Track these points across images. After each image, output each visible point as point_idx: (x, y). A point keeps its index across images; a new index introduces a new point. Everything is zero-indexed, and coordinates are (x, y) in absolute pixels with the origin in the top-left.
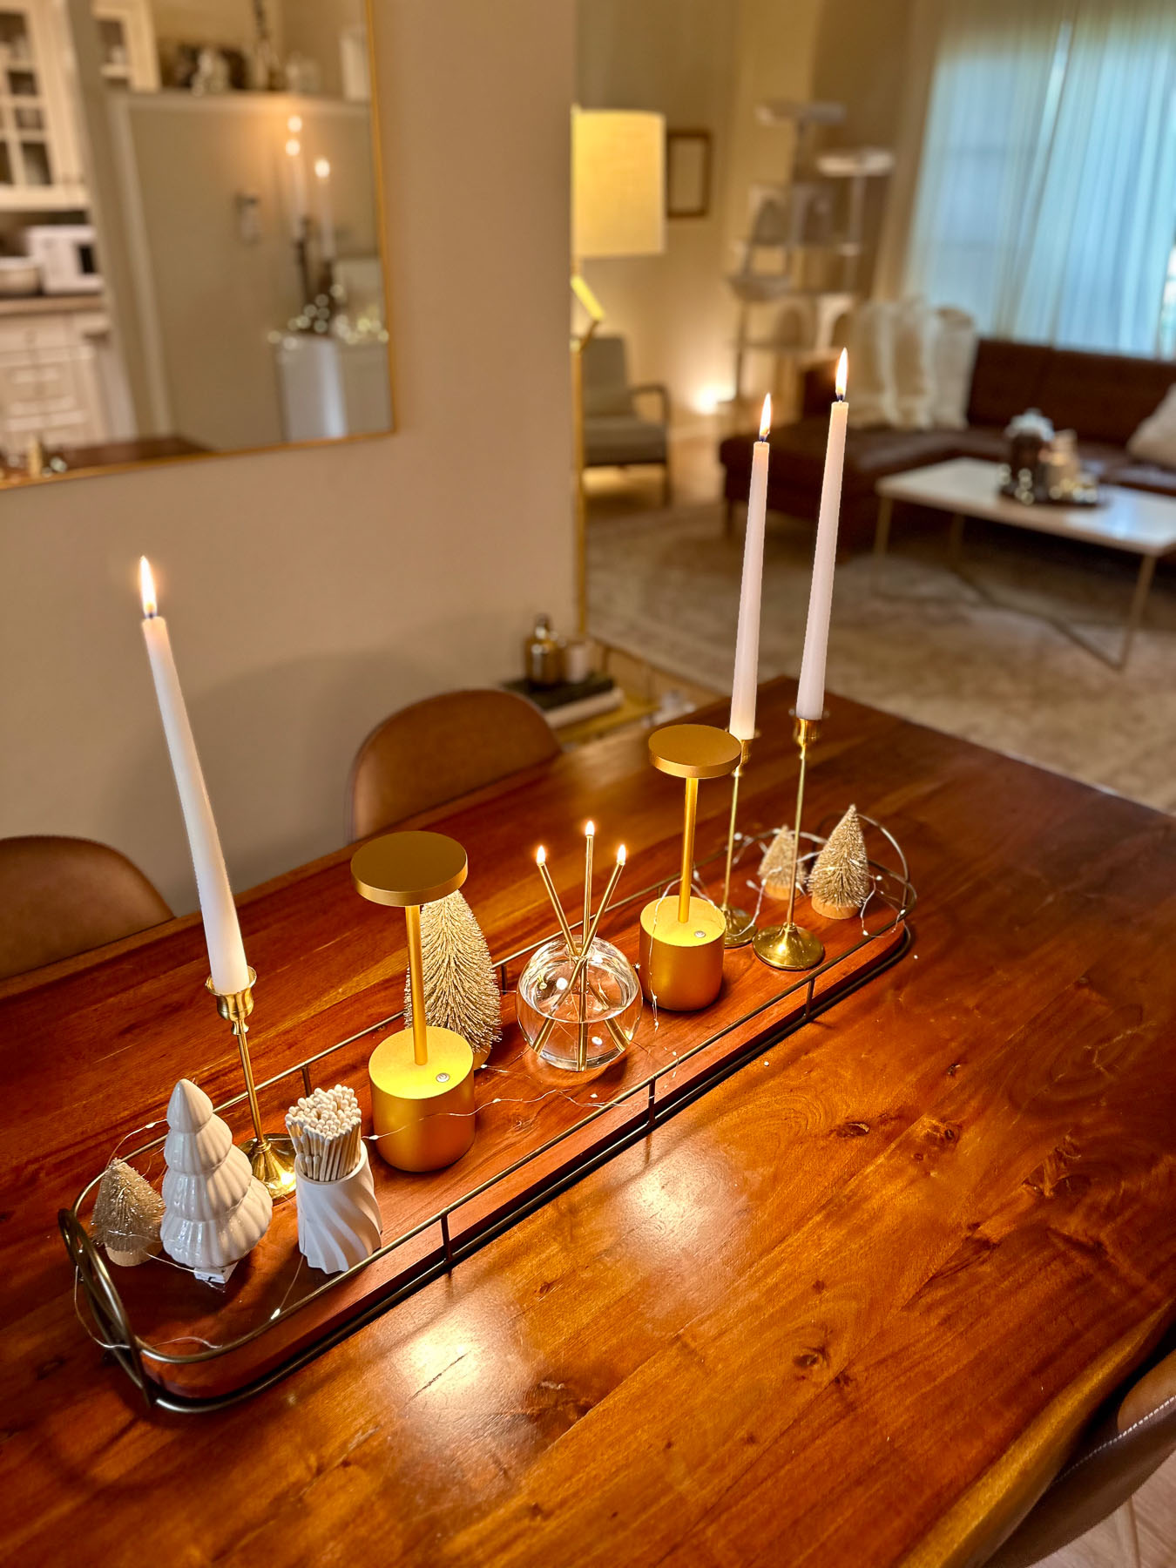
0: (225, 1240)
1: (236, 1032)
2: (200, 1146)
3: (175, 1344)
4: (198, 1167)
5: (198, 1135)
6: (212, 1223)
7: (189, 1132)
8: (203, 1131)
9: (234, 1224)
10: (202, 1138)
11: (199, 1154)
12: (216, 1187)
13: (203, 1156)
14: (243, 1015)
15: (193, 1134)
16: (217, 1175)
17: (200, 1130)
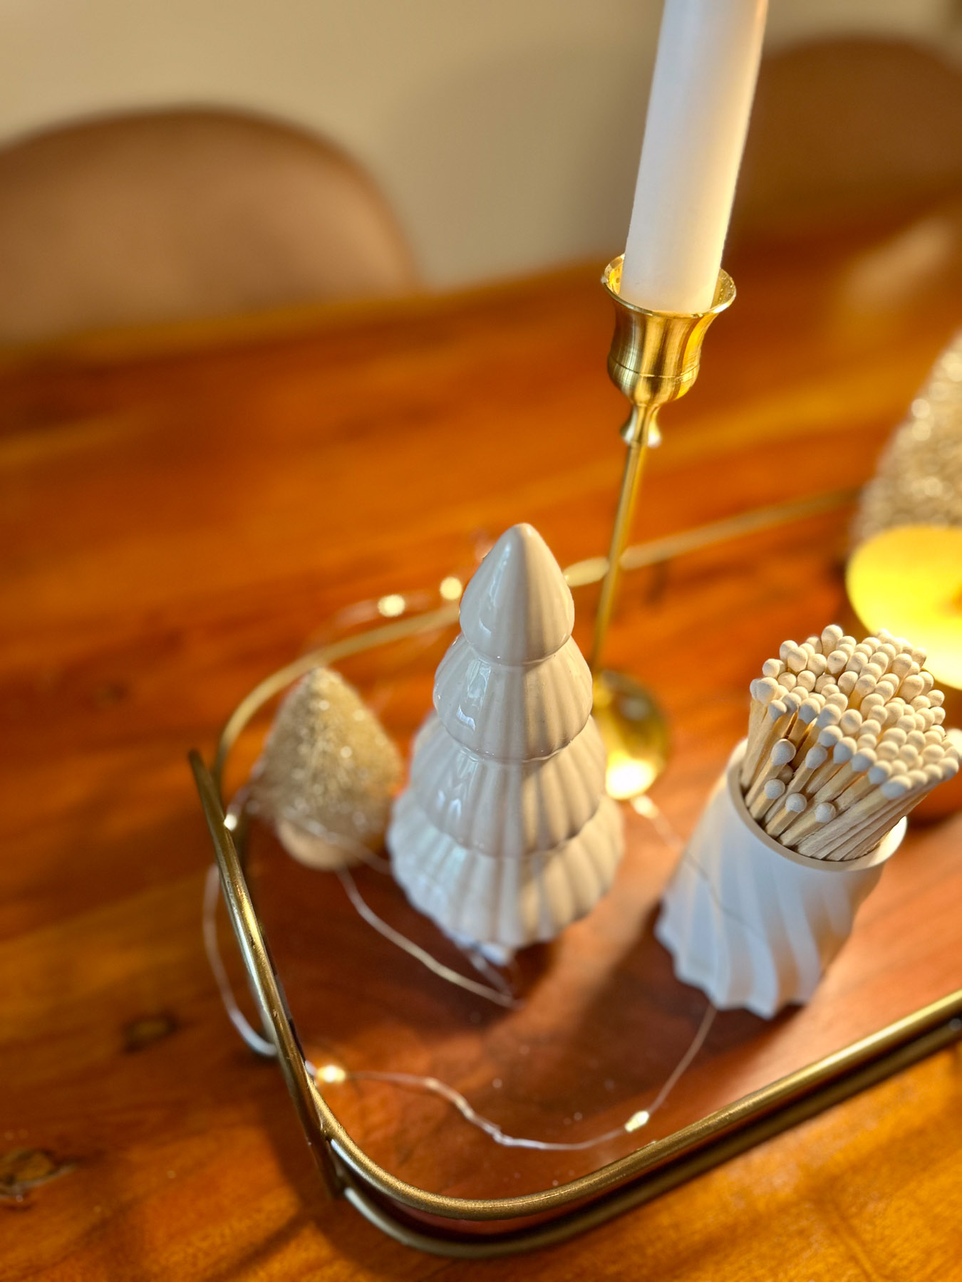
0: (532, 902)
1: (630, 434)
2: (531, 701)
3: (396, 1085)
4: (516, 749)
5: (531, 678)
6: (510, 864)
7: (513, 664)
8: (544, 670)
9: (556, 874)
10: (539, 687)
11: (525, 723)
12: (541, 800)
13: (533, 730)
14: (665, 395)
15: (519, 670)
16: (549, 772)
17: (537, 665)
